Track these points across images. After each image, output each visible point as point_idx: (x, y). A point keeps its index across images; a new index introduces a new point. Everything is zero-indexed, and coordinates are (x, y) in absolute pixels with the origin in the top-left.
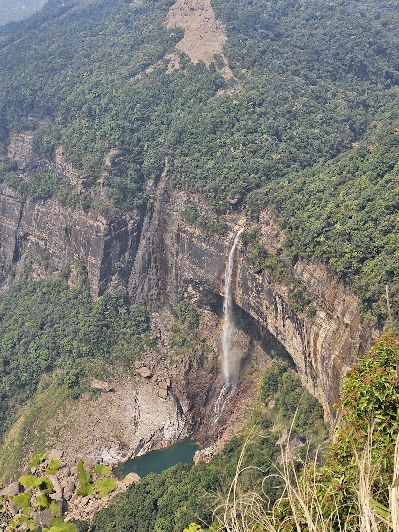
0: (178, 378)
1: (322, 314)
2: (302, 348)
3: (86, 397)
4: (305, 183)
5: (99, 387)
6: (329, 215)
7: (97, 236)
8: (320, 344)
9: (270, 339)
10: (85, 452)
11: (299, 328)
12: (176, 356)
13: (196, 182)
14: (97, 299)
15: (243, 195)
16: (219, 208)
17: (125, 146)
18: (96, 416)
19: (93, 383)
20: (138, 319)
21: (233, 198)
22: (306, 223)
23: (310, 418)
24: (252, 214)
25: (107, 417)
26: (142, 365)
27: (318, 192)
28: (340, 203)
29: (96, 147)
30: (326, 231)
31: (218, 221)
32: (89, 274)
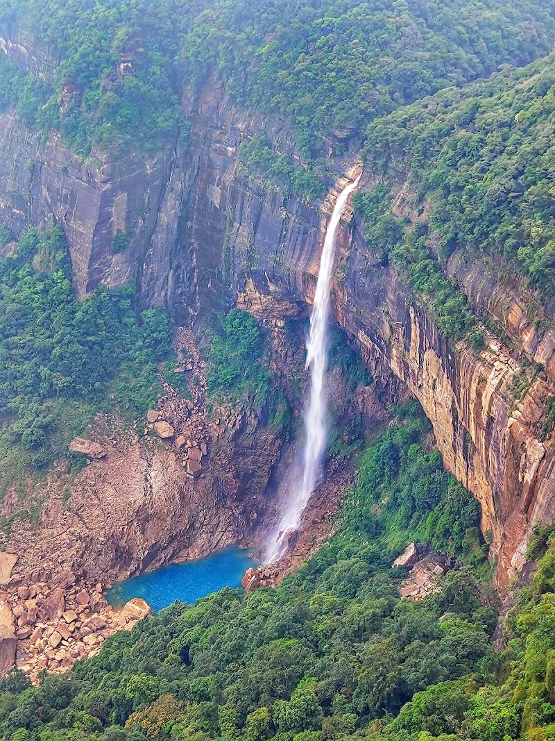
0: (221, 442)
1: (494, 346)
2: (450, 403)
3: (61, 466)
4: (476, 107)
5: (84, 451)
6: (521, 168)
7: (89, 182)
8: (489, 398)
9: (387, 385)
10: (57, 560)
11: (451, 368)
12: (221, 404)
13: (273, 95)
14: (84, 296)
15: (360, 123)
16: (314, 144)
17: (146, 20)
18: (77, 499)
19: (73, 442)
20: (155, 335)
21: (342, 128)
22: (476, 180)
23: (457, 523)
24: (375, 159)
25: (97, 502)
26: (160, 418)
27: (502, 125)
28: (542, 149)
29: (93, 18)
30: (513, 197)
31: (311, 169)
32: (72, 250)
